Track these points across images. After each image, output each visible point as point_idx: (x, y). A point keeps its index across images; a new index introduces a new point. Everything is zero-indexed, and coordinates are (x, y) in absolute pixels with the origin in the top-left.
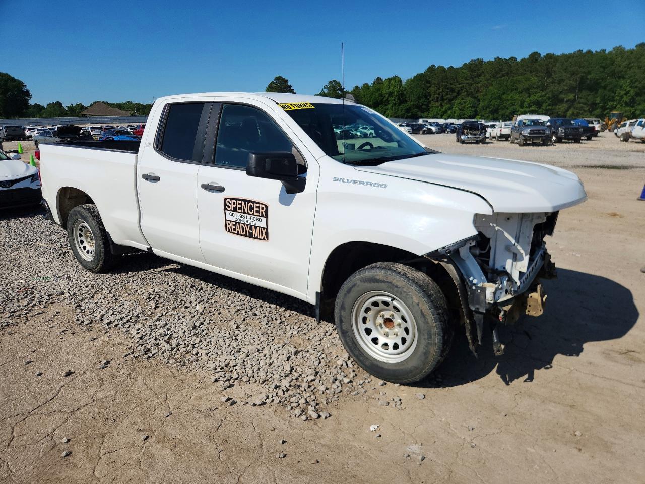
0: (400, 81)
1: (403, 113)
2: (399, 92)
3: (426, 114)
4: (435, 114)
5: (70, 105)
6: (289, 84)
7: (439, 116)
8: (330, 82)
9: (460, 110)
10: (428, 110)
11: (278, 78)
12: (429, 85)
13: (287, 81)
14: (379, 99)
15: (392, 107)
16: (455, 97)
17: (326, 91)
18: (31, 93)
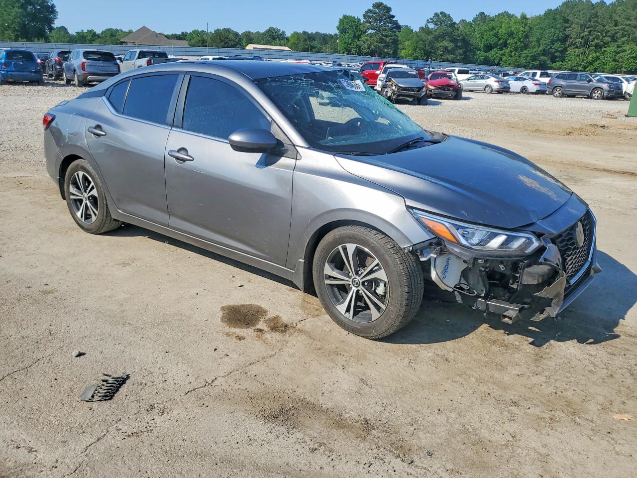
0: (524, 17)
1: (528, 60)
2: (525, 32)
3: (558, 64)
4: (575, 64)
5: (80, 31)
6: (392, 13)
7: (580, 68)
8: (436, 14)
9: (615, 60)
10: (563, 60)
11: (378, 5)
12: (567, 25)
13: (389, 10)
14: (493, 40)
15: (511, 52)
16: (606, 44)
17: (431, 26)
18: (57, 9)
